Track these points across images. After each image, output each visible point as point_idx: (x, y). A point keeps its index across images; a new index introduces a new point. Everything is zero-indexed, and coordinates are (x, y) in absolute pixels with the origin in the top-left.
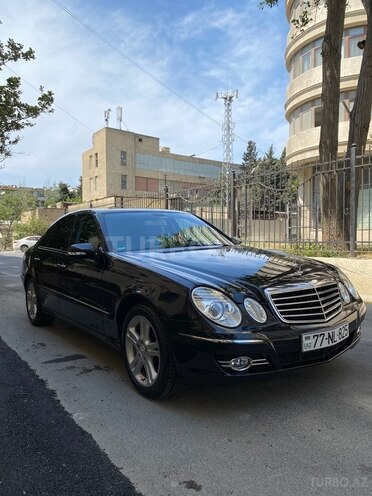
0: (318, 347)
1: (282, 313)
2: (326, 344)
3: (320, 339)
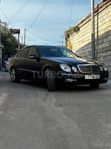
1: (81, 70)
2: (91, 78)
3: (90, 77)
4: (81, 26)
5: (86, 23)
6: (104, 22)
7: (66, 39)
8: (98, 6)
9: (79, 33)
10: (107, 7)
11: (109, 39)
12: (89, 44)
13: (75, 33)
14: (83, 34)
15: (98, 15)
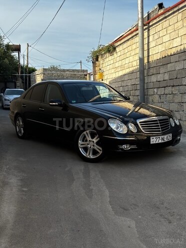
0: (157, 142)
1: (143, 129)
3: (158, 139)
4: (118, 45)
5: (128, 40)
6: (160, 41)
7: (93, 62)
8: (148, 15)
9: (115, 55)
10: (166, 17)
11: (169, 69)
12: (132, 73)
13: (108, 54)
14: (122, 57)
15: (149, 30)
